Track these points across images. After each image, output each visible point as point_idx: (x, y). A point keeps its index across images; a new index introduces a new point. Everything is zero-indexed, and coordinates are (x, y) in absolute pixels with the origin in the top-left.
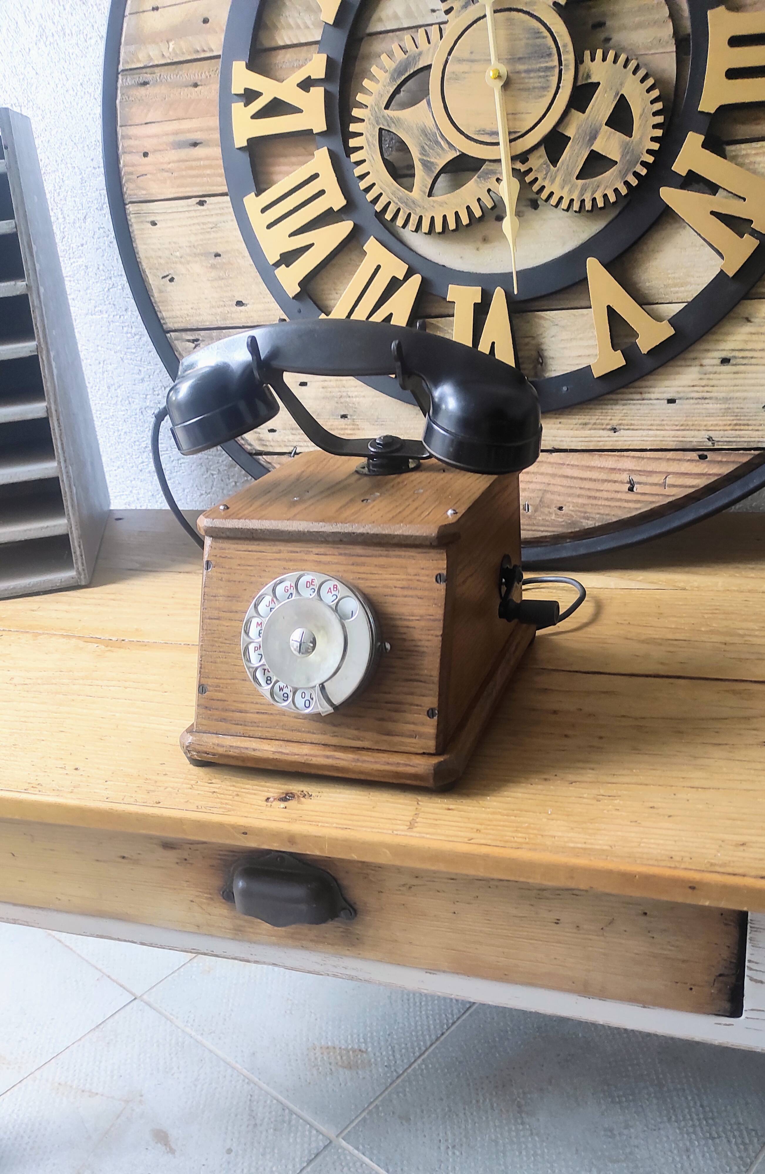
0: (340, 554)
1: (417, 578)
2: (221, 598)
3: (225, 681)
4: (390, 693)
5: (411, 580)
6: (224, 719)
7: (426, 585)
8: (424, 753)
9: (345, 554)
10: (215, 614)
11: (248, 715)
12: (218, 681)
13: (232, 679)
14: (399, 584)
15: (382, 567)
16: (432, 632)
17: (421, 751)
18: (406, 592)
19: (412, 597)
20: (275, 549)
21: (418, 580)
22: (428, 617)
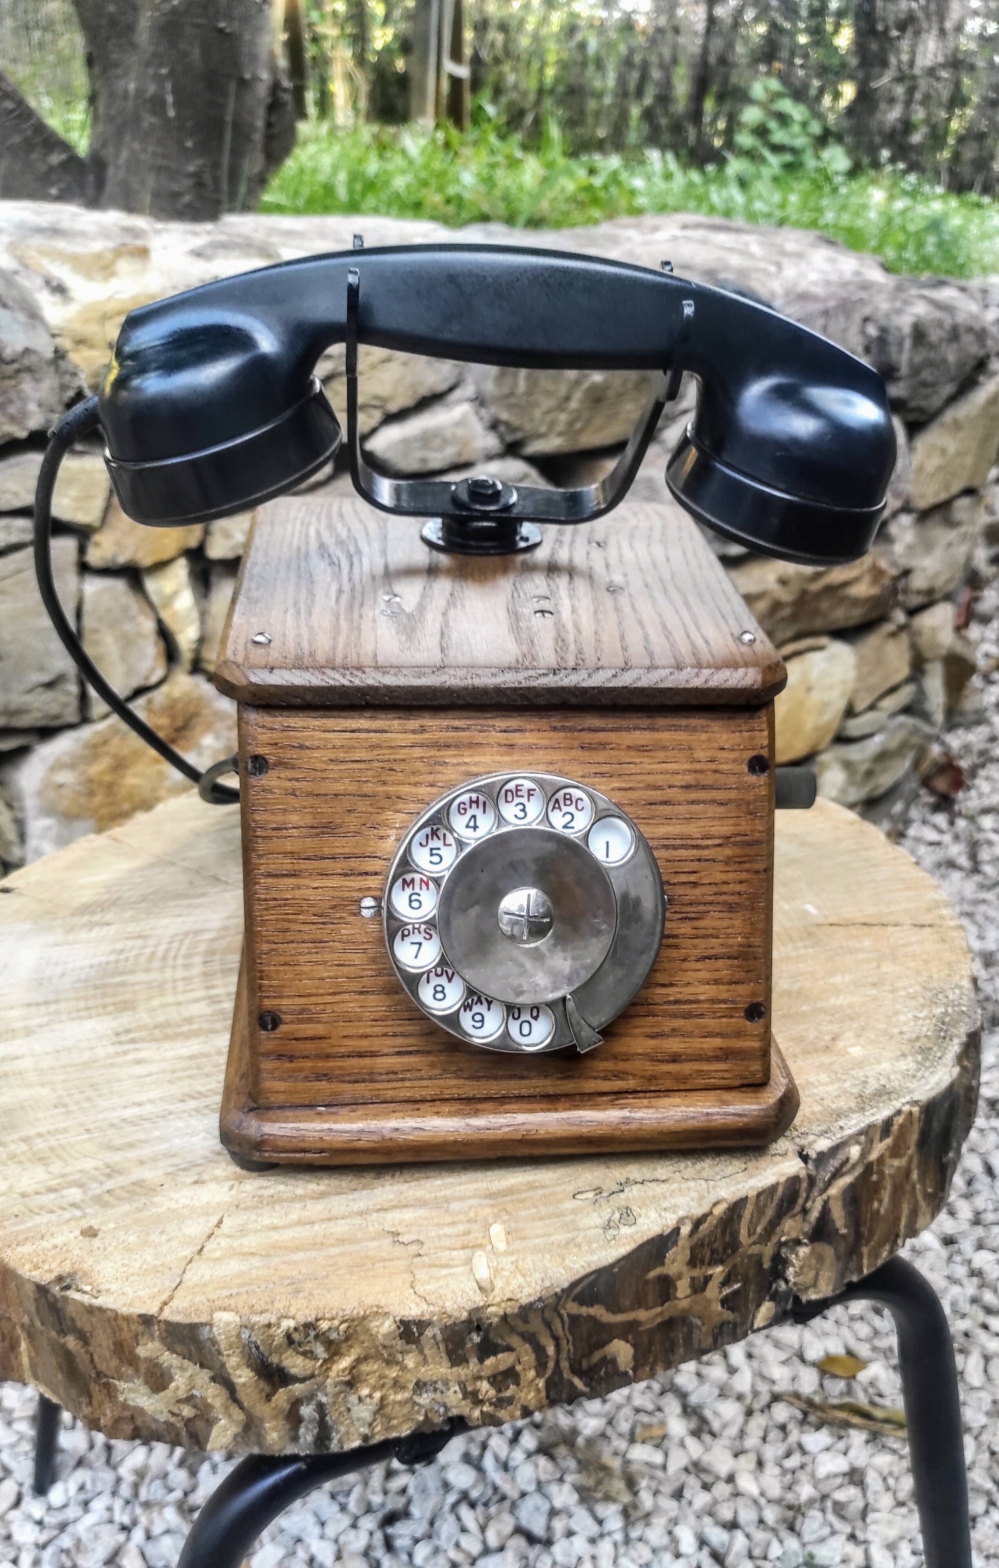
0: (554, 729)
1: (713, 766)
2: (294, 832)
3: (320, 1000)
4: (671, 985)
5: (701, 771)
6: (325, 1075)
7: (732, 779)
8: (743, 1086)
9: (563, 729)
10: (287, 864)
11: (379, 1060)
12: (303, 1001)
13: (335, 994)
14: (679, 780)
15: (642, 749)
16: (747, 866)
17: (738, 1082)
18: (694, 795)
19: (704, 802)
20: (414, 724)
21: (715, 771)
22: (738, 839)
